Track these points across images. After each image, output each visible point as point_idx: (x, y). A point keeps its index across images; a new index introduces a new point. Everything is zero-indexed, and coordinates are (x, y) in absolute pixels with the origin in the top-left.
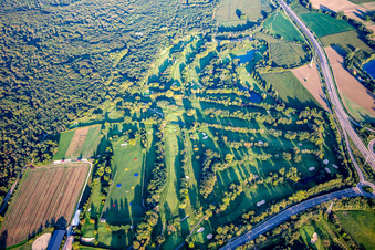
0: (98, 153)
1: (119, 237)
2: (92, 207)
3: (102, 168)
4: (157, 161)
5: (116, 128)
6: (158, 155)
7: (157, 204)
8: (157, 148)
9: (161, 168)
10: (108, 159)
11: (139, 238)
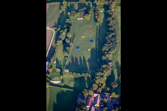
0: (59, 23)
1: (80, 82)
2: (57, 61)
3: (64, 33)
4: (110, 31)
5: (72, 6)
6: (109, 27)
7: (110, 61)
8: (108, 22)
9: (113, 36)
10: (68, 28)
11: (97, 82)
